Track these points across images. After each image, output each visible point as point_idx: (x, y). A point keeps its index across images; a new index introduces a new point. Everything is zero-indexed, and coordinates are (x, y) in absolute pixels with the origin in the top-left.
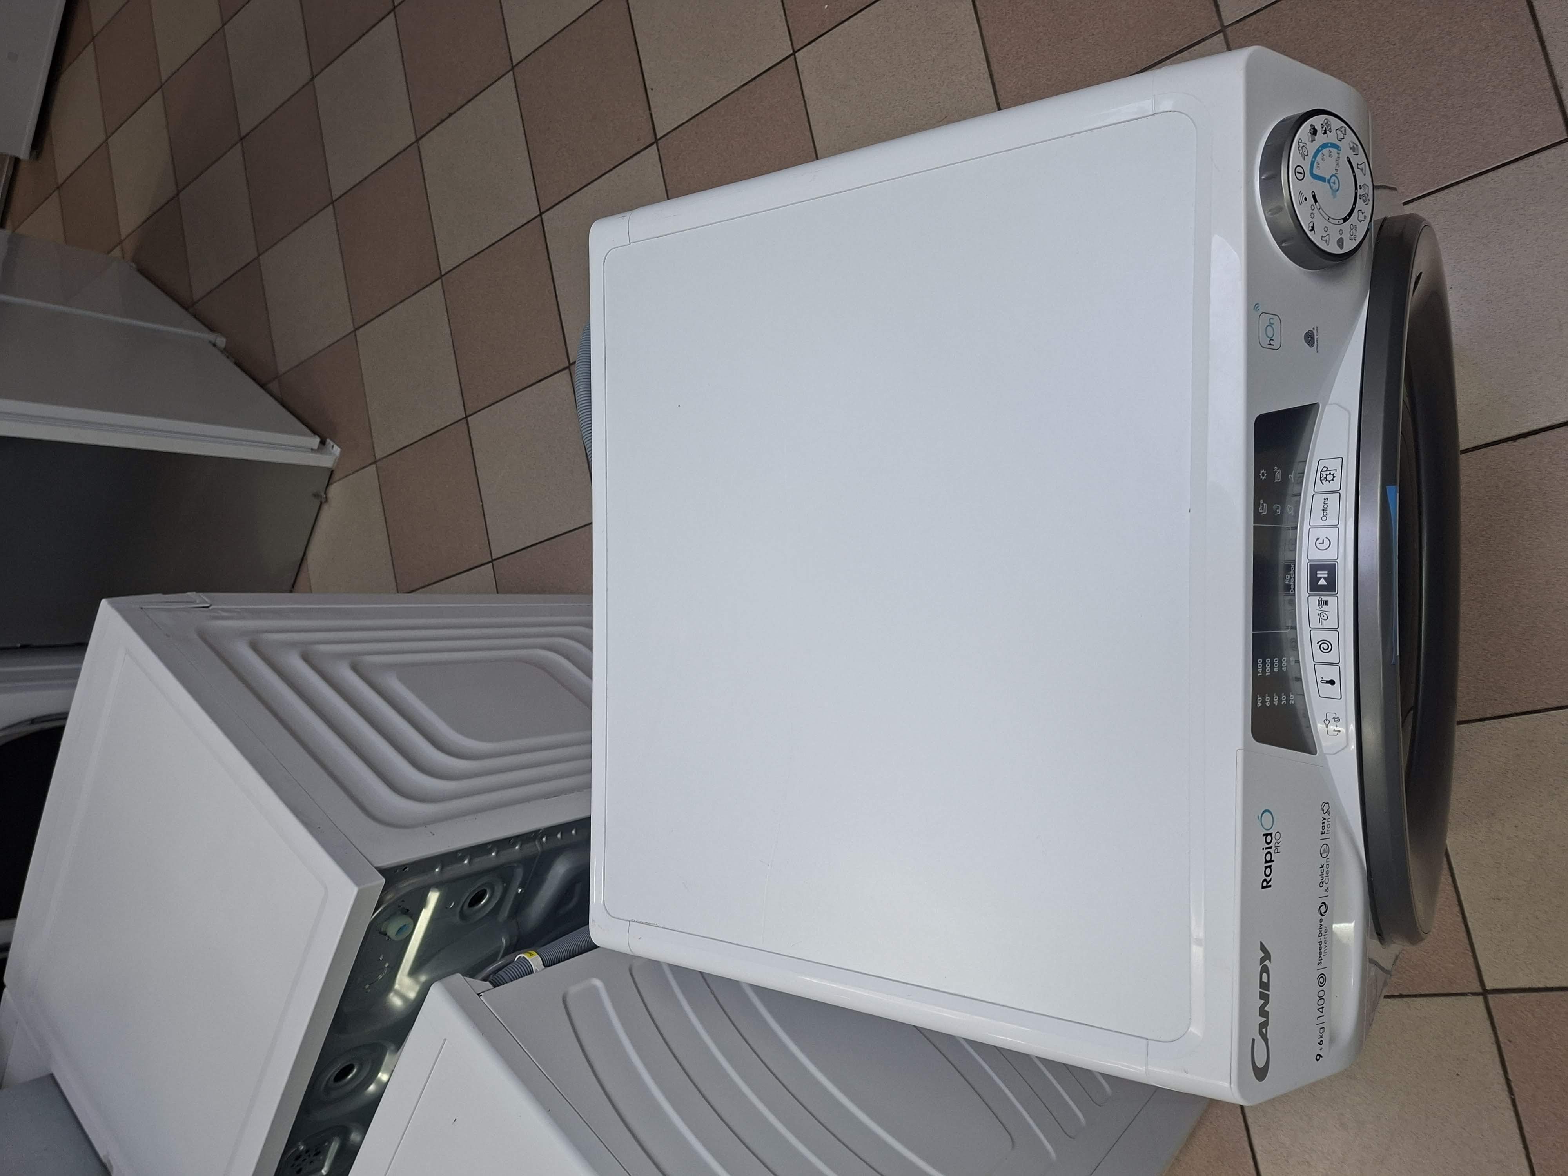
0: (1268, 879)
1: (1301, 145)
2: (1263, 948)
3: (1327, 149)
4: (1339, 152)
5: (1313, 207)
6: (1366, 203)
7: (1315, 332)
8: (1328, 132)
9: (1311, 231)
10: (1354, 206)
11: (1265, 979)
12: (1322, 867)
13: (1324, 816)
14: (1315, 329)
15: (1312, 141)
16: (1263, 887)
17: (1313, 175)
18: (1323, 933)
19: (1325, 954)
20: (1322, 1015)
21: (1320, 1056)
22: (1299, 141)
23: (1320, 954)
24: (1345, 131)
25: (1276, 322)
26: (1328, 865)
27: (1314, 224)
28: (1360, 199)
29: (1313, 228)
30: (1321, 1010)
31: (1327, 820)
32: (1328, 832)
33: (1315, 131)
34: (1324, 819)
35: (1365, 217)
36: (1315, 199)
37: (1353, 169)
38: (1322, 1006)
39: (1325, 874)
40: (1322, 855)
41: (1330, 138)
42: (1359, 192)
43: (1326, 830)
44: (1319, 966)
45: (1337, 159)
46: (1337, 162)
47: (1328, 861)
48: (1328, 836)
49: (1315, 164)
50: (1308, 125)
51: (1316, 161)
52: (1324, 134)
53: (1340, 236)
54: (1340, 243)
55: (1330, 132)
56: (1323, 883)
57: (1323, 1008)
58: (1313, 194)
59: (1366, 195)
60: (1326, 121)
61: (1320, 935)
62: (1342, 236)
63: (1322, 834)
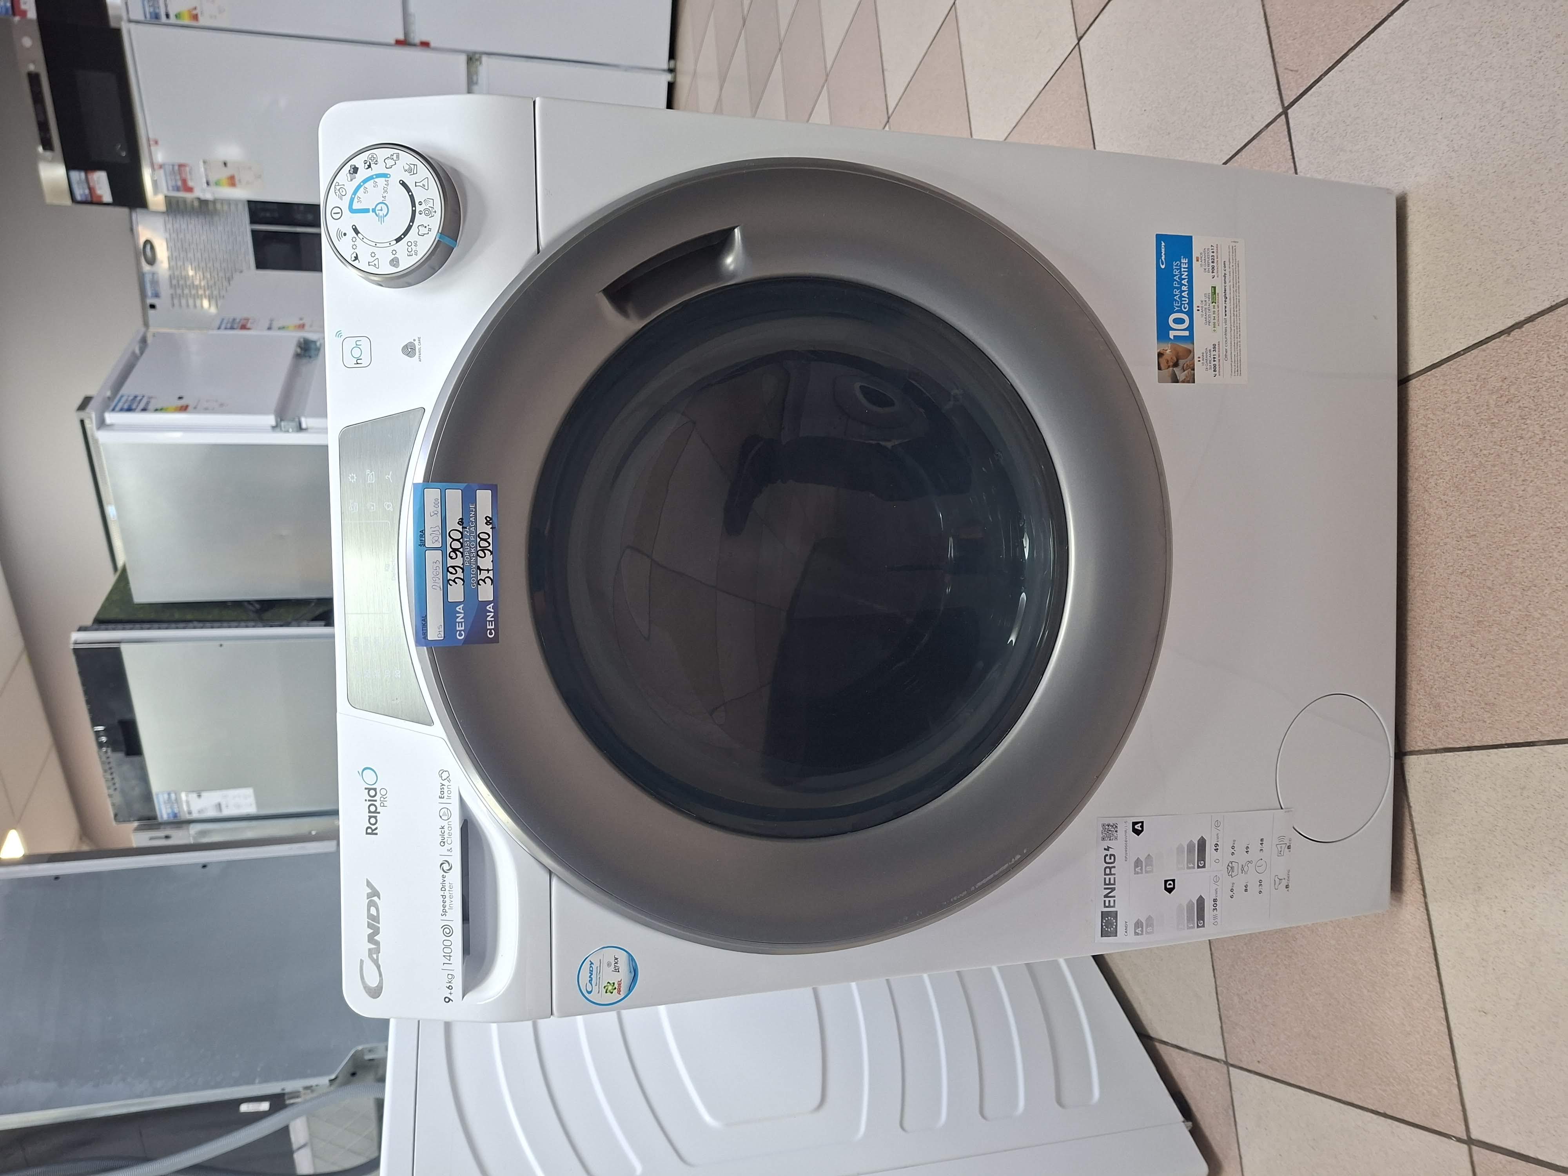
0: (373, 827)
1: (338, 188)
2: (369, 884)
3: (372, 181)
4: (387, 179)
5: (354, 240)
6: (430, 216)
7: (416, 343)
8: (372, 166)
9: (354, 260)
10: (411, 224)
11: (373, 911)
12: (443, 828)
13: (443, 782)
14: (417, 340)
15: (351, 180)
16: (367, 833)
17: (352, 211)
18: (447, 888)
19: (451, 908)
20: (449, 962)
21: (450, 1000)
22: (337, 184)
23: (444, 907)
24: (398, 157)
25: (364, 343)
26: (450, 827)
27: (357, 254)
28: (421, 214)
29: (356, 258)
30: (448, 958)
31: (446, 787)
32: (449, 798)
33: (355, 170)
34: (443, 785)
35: (430, 230)
36: (356, 231)
37: (408, 190)
38: (448, 955)
39: (446, 836)
40: (443, 817)
41: (376, 169)
42: (418, 208)
43: (446, 795)
44: (444, 918)
45: (385, 186)
46: (385, 189)
47: (449, 823)
48: (448, 801)
49: (356, 200)
50: (347, 167)
51: (356, 197)
52: (367, 168)
53: (393, 256)
54: (394, 262)
55: (376, 164)
56: (444, 842)
57: (450, 956)
58: (354, 227)
59: (430, 209)
60: (370, 156)
61: (443, 889)
62: (396, 256)
63: (441, 798)
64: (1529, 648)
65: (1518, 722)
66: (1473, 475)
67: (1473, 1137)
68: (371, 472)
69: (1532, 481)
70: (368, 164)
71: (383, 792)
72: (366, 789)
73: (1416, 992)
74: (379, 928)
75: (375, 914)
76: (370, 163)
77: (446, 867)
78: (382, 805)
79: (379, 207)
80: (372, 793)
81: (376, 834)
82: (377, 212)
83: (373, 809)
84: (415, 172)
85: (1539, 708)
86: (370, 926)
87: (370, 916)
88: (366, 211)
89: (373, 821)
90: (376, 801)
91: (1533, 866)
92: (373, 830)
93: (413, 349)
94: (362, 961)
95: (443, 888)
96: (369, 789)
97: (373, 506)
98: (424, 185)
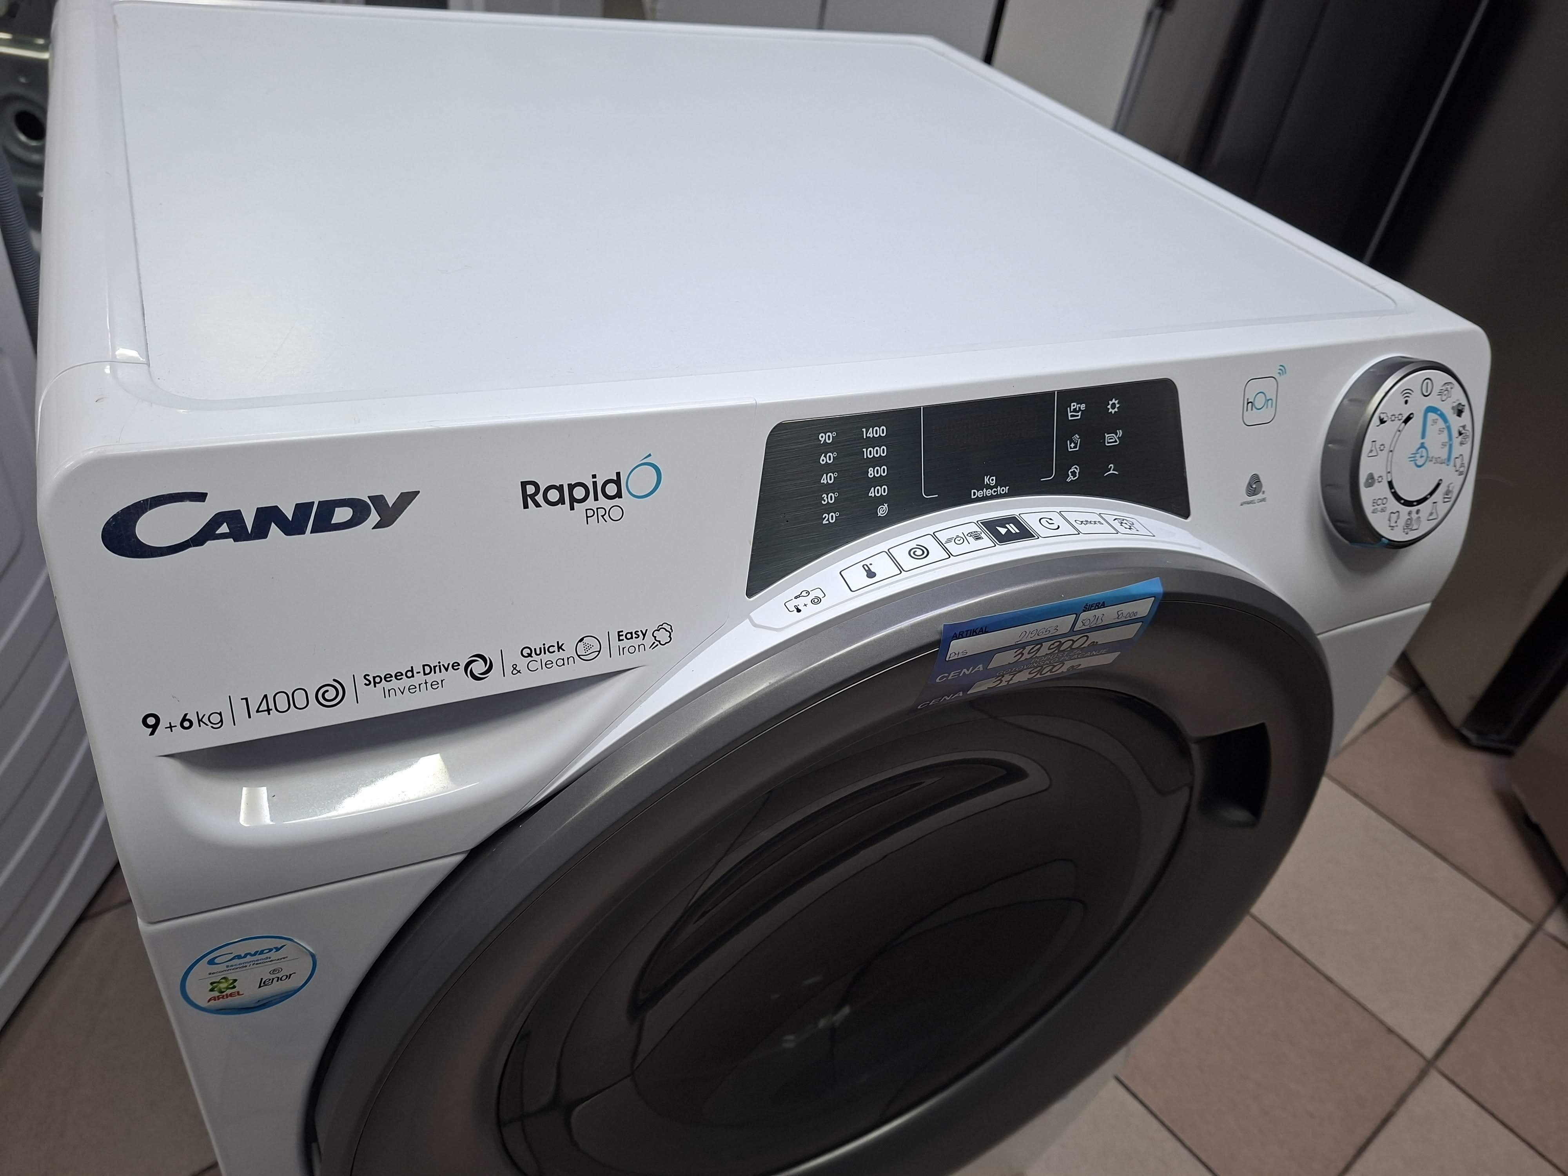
0: (539, 498)
1: (1449, 387)
2: (407, 498)
3: (1447, 440)
4: (1446, 461)
6: (1404, 527)
7: (1260, 496)
8: (1461, 437)
9: (1380, 417)
10: (1402, 501)
11: (342, 514)
12: (560, 648)
13: (649, 635)
15: (1452, 408)
16: (524, 485)
17: (1427, 412)
18: (431, 678)
19: (387, 693)
20: (253, 710)
21: (154, 727)
22: (1453, 385)
23: (387, 678)
24: (1462, 472)
25: (1268, 413)
26: (564, 662)
27: (1386, 422)
28: (1408, 513)
29: (1382, 421)
30: (264, 707)
31: (643, 642)
32: (621, 651)
33: (1460, 413)
34: (644, 635)
35: (1393, 528)
36: (1408, 420)
37: (1432, 493)
38: (272, 706)
39: (545, 657)
41: (1456, 443)
42: (1414, 510)
43: (626, 643)
44: (361, 681)
45: (1440, 460)
47: (571, 660)
48: (615, 651)
49: (1435, 416)
50: (1463, 399)
52: (1459, 430)
53: (1376, 478)
54: (1370, 480)
55: (1461, 443)
56: (530, 655)
57: (269, 710)
58: (1412, 416)
59: (1410, 526)
60: (1469, 433)
61: (427, 670)
62: (1376, 481)
63: (619, 636)
71: (616, 513)
72: (618, 474)
74: (303, 532)
77: (478, 667)
78: (590, 513)
79: (1424, 452)
80: (611, 489)
81: (526, 506)
82: (1420, 451)
83: (579, 493)
84: (1445, 499)
86: (303, 509)
87: (328, 507)
88: (1423, 435)
89: (553, 495)
90: (596, 499)
92: (532, 497)
94: (201, 497)
95: (429, 669)
96: (617, 482)
98: (1431, 513)
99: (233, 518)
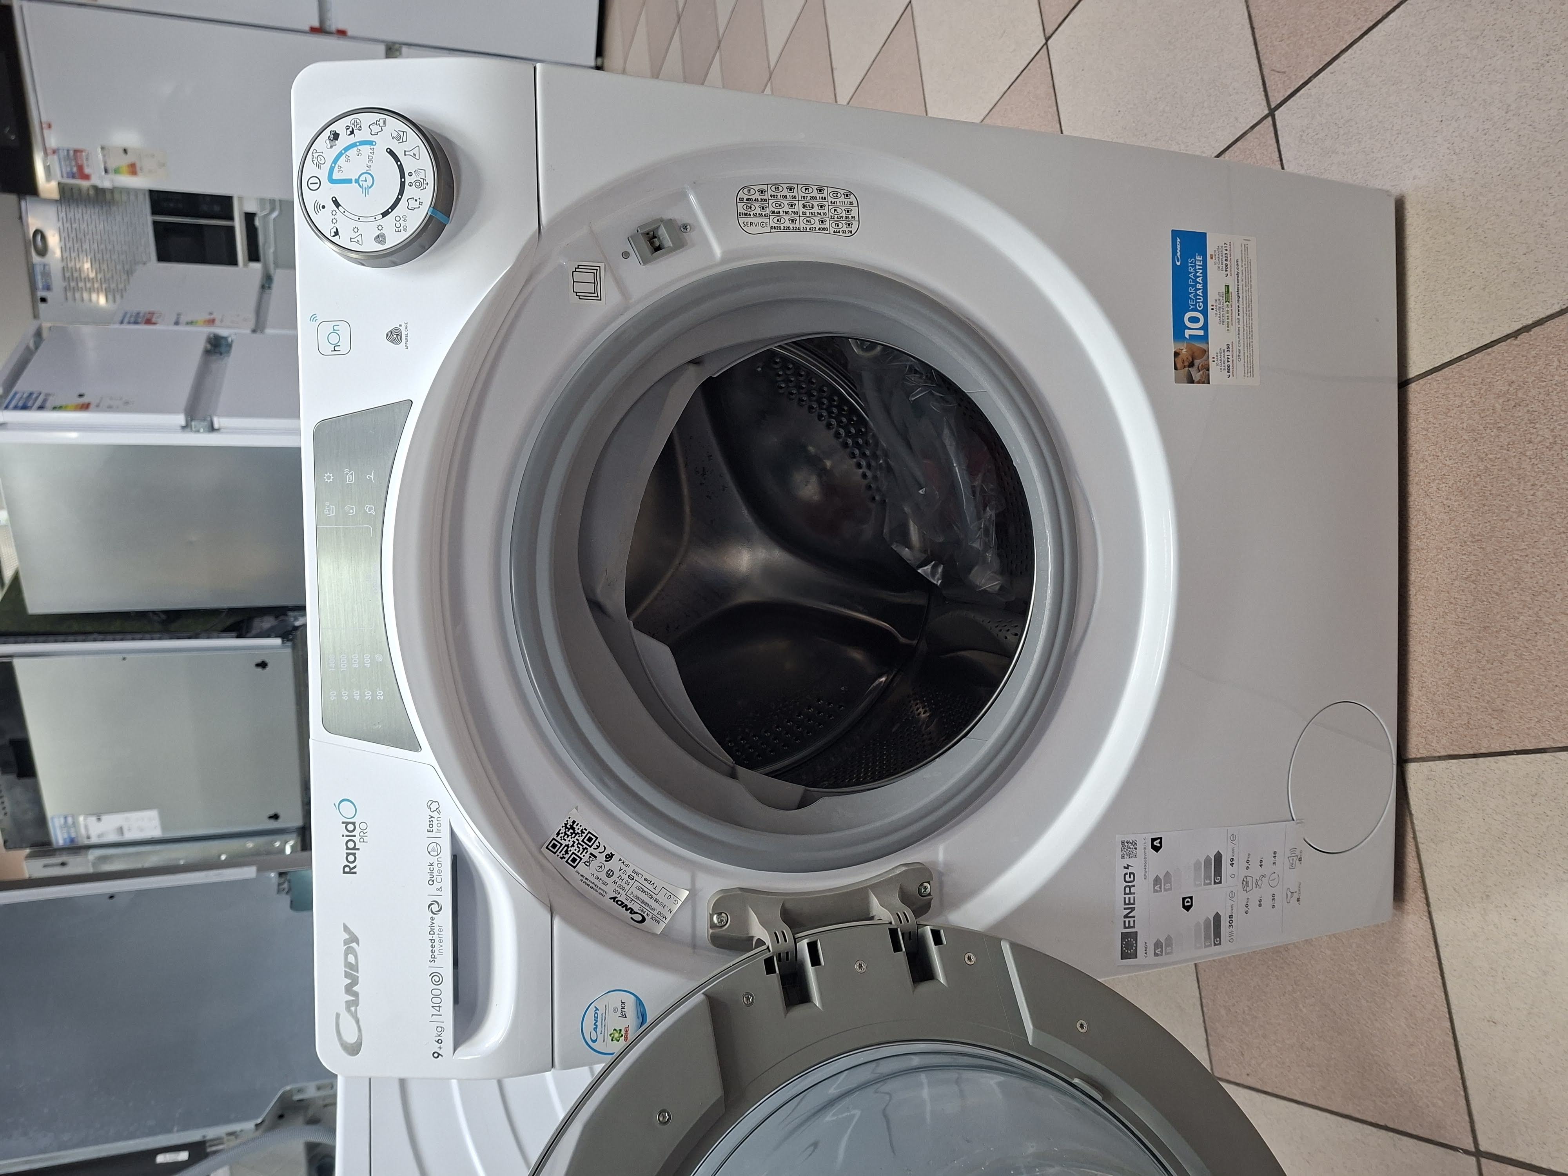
0: (352, 866)
1: (316, 155)
2: (346, 929)
3: (355, 149)
4: (372, 147)
5: (334, 213)
6: (422, 188)
7: (403, 329)
8: (355, 131)
9: (334, 236)
10: (400, 197)
11: (351, 959)
12: (431, 865)
13: (432, 814)
14: (403, 325)
15: (331, 147)
16: (344, 872)
17: (332, 181)
18: (436, 931)
19: (440, 953)
20: (438, 1013)
21: (439, 1055)
22: (315, 151)
23: (433, 952)
24: (385, 122)
25: (343, 328)
26: (439, 863)
27: (337, 229)
28: (411, 186)
29: (336, 233)
30: (438, 1008)
31: (436, 818)
32: (439, 831)
33: (336, 136)
34: (432, 817)
35: (421, 204)
36: (337, 204)
37: (397, 159)
38: (438, 1005)
39: (435, 873)
40: (431, 853)
41: (359, 136)
42: (408, 179)
43: (435, 828)
44: (432, 964)
45: (370, 155)
46: (370, 158)
47: (439, 859)
48: (438, 835)
49: (336, 169)
50: (327, 133)
51: (337, 166)
52: (349, 135)
53: (379, 232)
54: (380, 238)
55: (360, 130)
56: (433, 881)
57: (439, 1007)
58: (334, 199)
59: (422, 180)
60: (353, 121)
61: (432, 933)
62: (382, 232)
63: (430, 831)
64: (1540, 654)
65: (1528, 729)
66: (1478, 479)
67: (1482, 1149)
68: (350, 472)
69: (1541, 486)
70: (351, 129)
71: (363, 826)
72: (343, 823)
73: (1419, 1002)
75: (353, 962)
76: (353, 129)
77: (435, 908)
78: (362, 840)
79: (363, 178)
80: (350, 827)
81: (355, 873)
82: (361, 183)
83: (351, 845)
84: (404, 140)
85: (1551, 714)
86: (347, 975)
87: (348, 965)
88: (349, 181)
89: (351, 858)
90: (354, 836)
91: (1546, 874)
92: (351, 869)
93: (399, 335)
94: (338, 1015)
96: (347, 823)
97: (352, 509)
98: (415, 155)
99: (349, 1005)
